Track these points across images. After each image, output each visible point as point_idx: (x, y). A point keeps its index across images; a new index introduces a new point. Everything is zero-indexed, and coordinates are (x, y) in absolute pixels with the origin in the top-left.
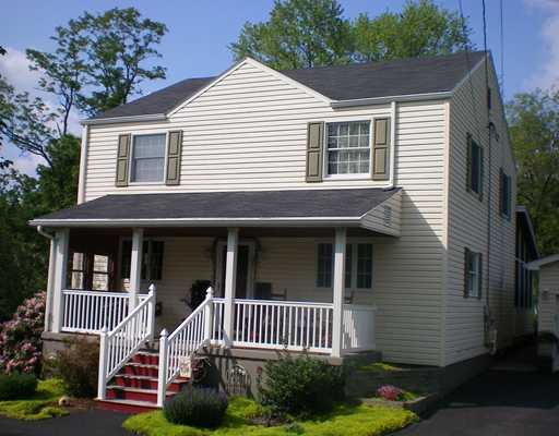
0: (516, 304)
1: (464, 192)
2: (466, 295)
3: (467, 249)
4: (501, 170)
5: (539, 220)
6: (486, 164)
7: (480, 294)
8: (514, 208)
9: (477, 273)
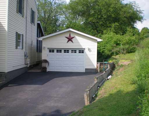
0: (37, 51)
1: (16, 13)
2: (17, 48)
3: (17, 33)
4: (31, 9)
5: (46, 28)
6: (25, 5)
7: (23, 47)
8: (36, 22)
9: (21, 41)
